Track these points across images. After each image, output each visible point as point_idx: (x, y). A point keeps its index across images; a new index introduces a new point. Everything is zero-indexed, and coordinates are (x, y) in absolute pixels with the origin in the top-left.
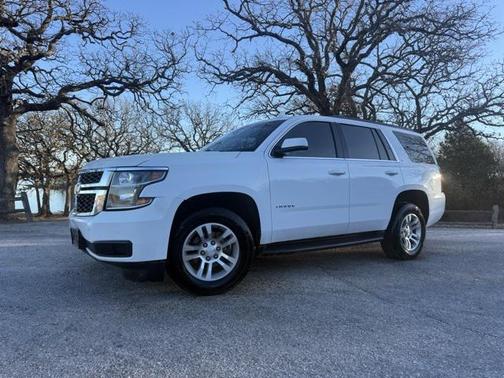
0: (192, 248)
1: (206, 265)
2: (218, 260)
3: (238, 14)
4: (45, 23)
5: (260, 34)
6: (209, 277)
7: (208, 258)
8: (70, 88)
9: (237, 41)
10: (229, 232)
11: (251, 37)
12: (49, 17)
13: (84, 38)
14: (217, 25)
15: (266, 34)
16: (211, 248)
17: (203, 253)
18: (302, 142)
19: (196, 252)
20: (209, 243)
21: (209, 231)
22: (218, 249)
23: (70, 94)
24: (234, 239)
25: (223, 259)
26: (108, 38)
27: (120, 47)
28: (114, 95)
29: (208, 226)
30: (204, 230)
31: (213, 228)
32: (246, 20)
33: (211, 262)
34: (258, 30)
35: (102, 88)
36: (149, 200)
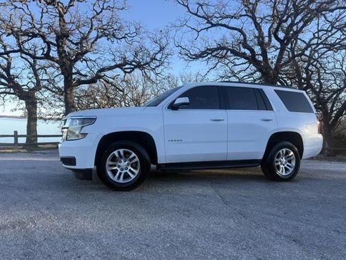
0: (111, 163)
1: (121, 173)
2: (127, 171)
3: (196, 15)
4: (89, 32)
5: (213, 25)
6: (121, 181)
7: (122, 170)
8: (103, 70)
9: (198, 32)
10: (133, 154)
11: (207, 28)
12: (91, 28)
13: (108, 39)
14: (184, 23)
15: (218, 25)
16: (123, 164)
17: (119, 166)
18: (186, 100)
19: (115, 166)
20: (123, 161)
21: (122, 154)
22: (128, 164)
23: (102, 74)
24: (137, 159)
25: (130, 170)
26: (123, 37)
27: (130, 42)
28: (129, 73)
29: (121, 151)
30: (119, 153)
31: (125, 152)
32: (203, 17)
33: (123, 172)
34: (211, 23)
35: (121, 69)
36: (85, 135)
